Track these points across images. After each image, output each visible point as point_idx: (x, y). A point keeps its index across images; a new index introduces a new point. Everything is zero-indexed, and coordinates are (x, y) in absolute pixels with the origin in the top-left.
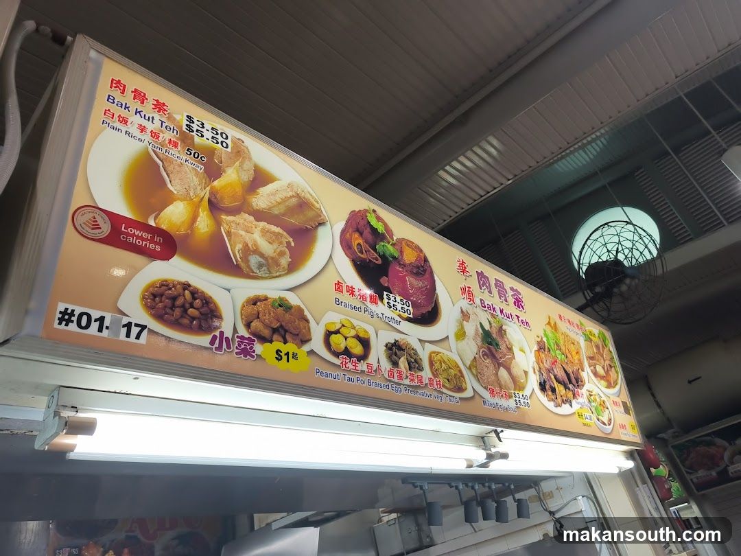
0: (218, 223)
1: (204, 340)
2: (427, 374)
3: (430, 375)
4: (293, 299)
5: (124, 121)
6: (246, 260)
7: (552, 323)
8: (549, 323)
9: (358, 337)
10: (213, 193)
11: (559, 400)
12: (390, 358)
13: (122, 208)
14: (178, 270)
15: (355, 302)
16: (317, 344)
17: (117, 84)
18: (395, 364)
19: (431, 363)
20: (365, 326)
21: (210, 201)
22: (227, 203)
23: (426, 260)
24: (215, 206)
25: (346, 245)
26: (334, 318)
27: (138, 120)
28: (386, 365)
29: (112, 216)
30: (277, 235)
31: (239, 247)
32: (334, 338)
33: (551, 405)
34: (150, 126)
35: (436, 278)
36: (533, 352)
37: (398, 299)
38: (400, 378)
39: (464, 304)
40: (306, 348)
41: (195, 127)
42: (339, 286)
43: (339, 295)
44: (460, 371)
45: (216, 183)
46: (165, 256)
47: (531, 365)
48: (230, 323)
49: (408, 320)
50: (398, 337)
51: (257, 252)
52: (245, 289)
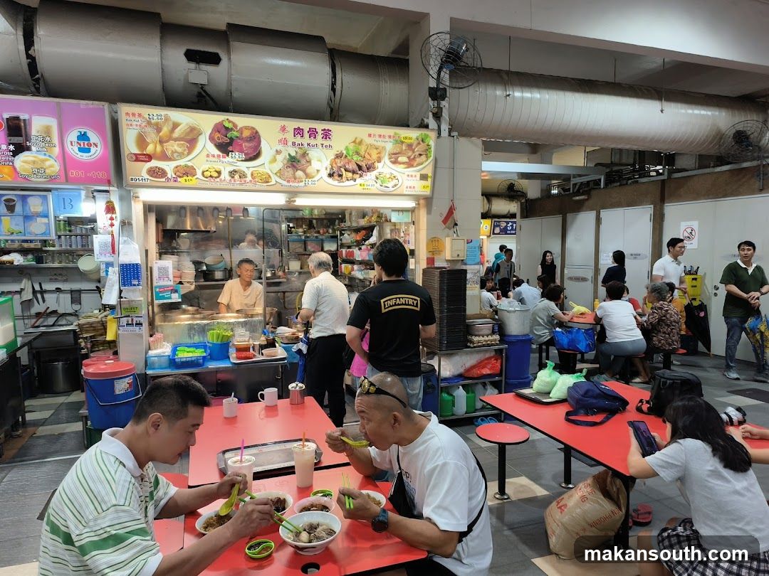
0: (163, 147)
1: (164, 180)
2: (249, 178)
3: (251, 179)
4: (190, 164)
5: (131, 125)
6: (172, 155)
7: (357, 141)
8: (354, 142)
9: (216, 171)
10: (160, 137)
11: (344, 179)
12: (230, 176)
13: (137, 152)
14: (154, 163)
15: (214, 159)
16: (199, 175)
17: (127, 114)
18: (233, 177)
19: (252, 175)
20: (219, 166)
21: (160, 141)
22: (165, 139)
23: (257, 132)
24: (161, 142)
25: (212, 139)
26: (205, 167)
27: (135, 123)
28: (228, 178)
29: (135, 154)
30: (182, 144)
31: (170, 152)
32: (205, 173)
33: (336, 183)
34: (138, 124)
35: (262, 139)
36: (329, 160)
37: (237, 153)
38: (235, 181)
39: (280, 147)
40: (196, 177)
41: (151, 117)
42: (208, 156)
43: (208, 159)
44: (269, 176)
45: (161, 134)
46: (150, 161)
47: (324, 166)
48: (170, 174)
49: (242, 161)
50: (235, 168)
51: (176, 152)
52: (173, 164)
